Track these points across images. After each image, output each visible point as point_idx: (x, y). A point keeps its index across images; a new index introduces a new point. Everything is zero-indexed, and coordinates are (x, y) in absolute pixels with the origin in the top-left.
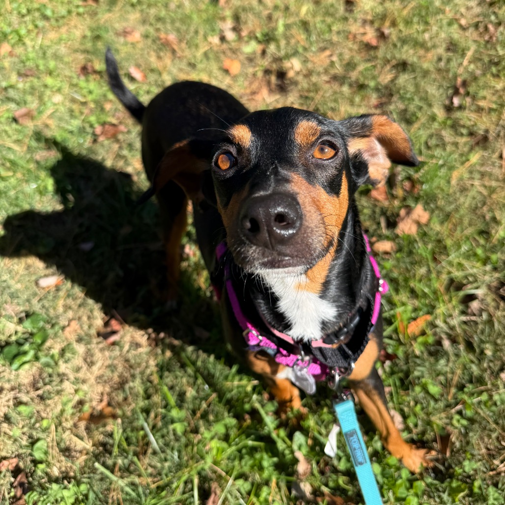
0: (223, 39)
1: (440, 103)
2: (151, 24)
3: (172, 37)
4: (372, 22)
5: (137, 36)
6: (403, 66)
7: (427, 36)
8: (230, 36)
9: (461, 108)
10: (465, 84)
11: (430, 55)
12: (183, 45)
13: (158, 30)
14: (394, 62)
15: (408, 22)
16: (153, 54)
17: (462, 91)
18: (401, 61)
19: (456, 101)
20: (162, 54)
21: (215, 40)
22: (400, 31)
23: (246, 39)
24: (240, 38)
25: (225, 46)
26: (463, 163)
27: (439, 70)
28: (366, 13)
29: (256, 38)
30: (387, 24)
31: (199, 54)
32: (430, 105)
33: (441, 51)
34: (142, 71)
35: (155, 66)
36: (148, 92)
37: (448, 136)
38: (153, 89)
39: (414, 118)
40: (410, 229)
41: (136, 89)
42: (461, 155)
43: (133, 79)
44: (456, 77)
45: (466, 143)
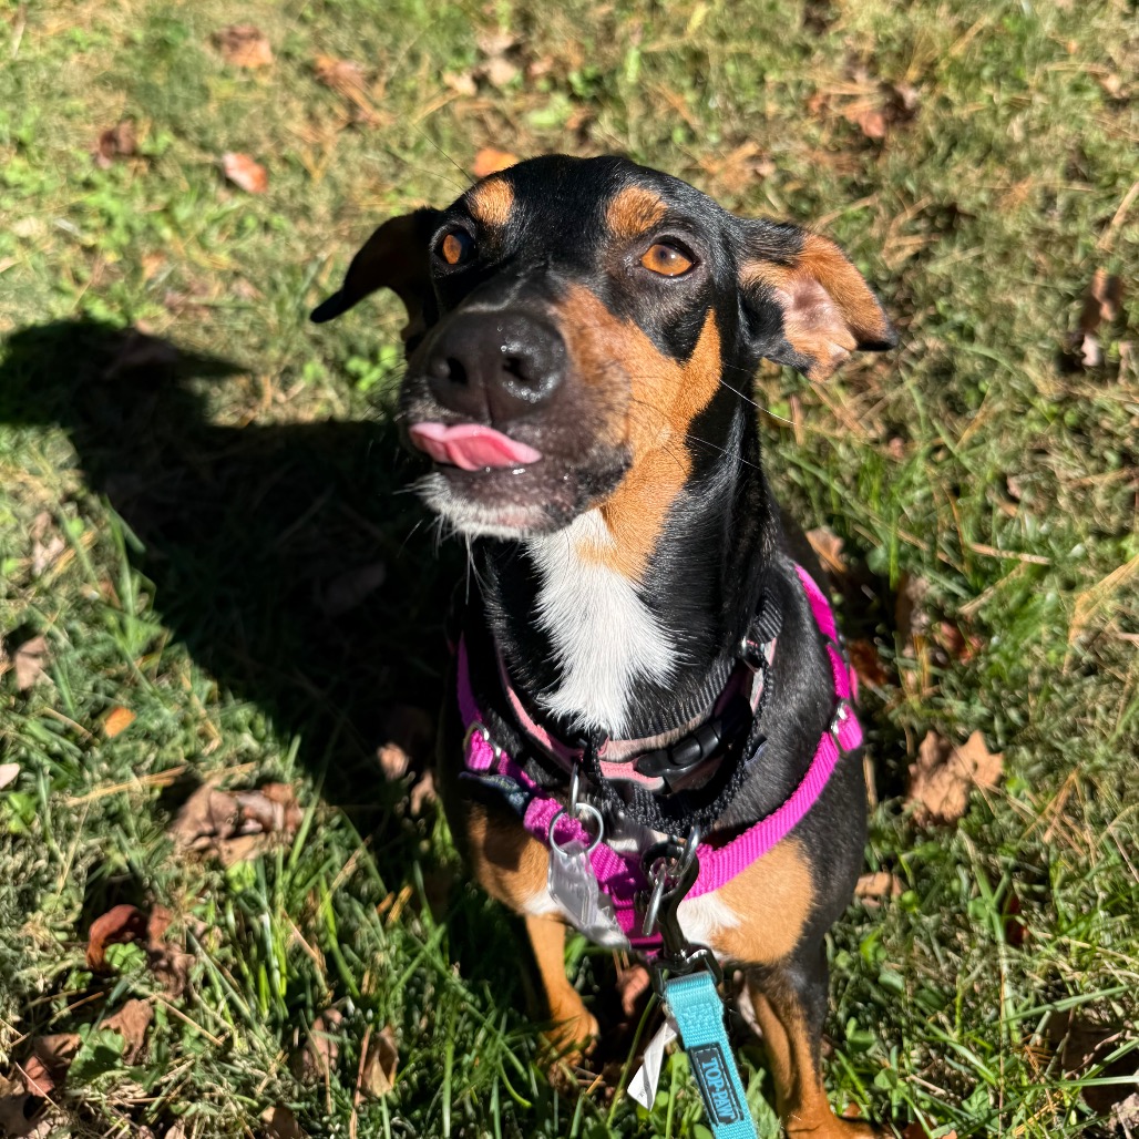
0: (481, 81)
1: (1046, 347)
2: (303, 20)
3: (351, 69)
4: (873, 63)
5: (263, 52)
6: (947, 219)
7: (1016, 130)
8: (503, 72)
9: (1107, 371)
10: (1115, 289)
11: (1021, 190)
12: (378, 91)
13: (318, 40)
14: (925, 202)
15: (967, 76)
16: (298, 107)
17: (1106, 311)
18: (945, 202)
19: (1090, 349)
20: (320, 109)
21: (465, 85)
22: (945, 103)
23: (542, 85)
24: (528, 79)
25: (486, 100)
26: (1105, 567)
27: (1045, 239)
28: (860, 37)
29: (569, 87)
30: (913, 73)
31: (416, 124)
32: (1021, 357)
33: (1052, 176)
34: (260, 161)
35: (294, 149)
36: (266, 227)
37: (1065, 465)
38: (279, 220)
39: (972, 398)
40: (947, 799)
41: (237, 211)
42: (1101, 535)
43: (230, 184)
44: (1094, 262)
45: (1113, 489)
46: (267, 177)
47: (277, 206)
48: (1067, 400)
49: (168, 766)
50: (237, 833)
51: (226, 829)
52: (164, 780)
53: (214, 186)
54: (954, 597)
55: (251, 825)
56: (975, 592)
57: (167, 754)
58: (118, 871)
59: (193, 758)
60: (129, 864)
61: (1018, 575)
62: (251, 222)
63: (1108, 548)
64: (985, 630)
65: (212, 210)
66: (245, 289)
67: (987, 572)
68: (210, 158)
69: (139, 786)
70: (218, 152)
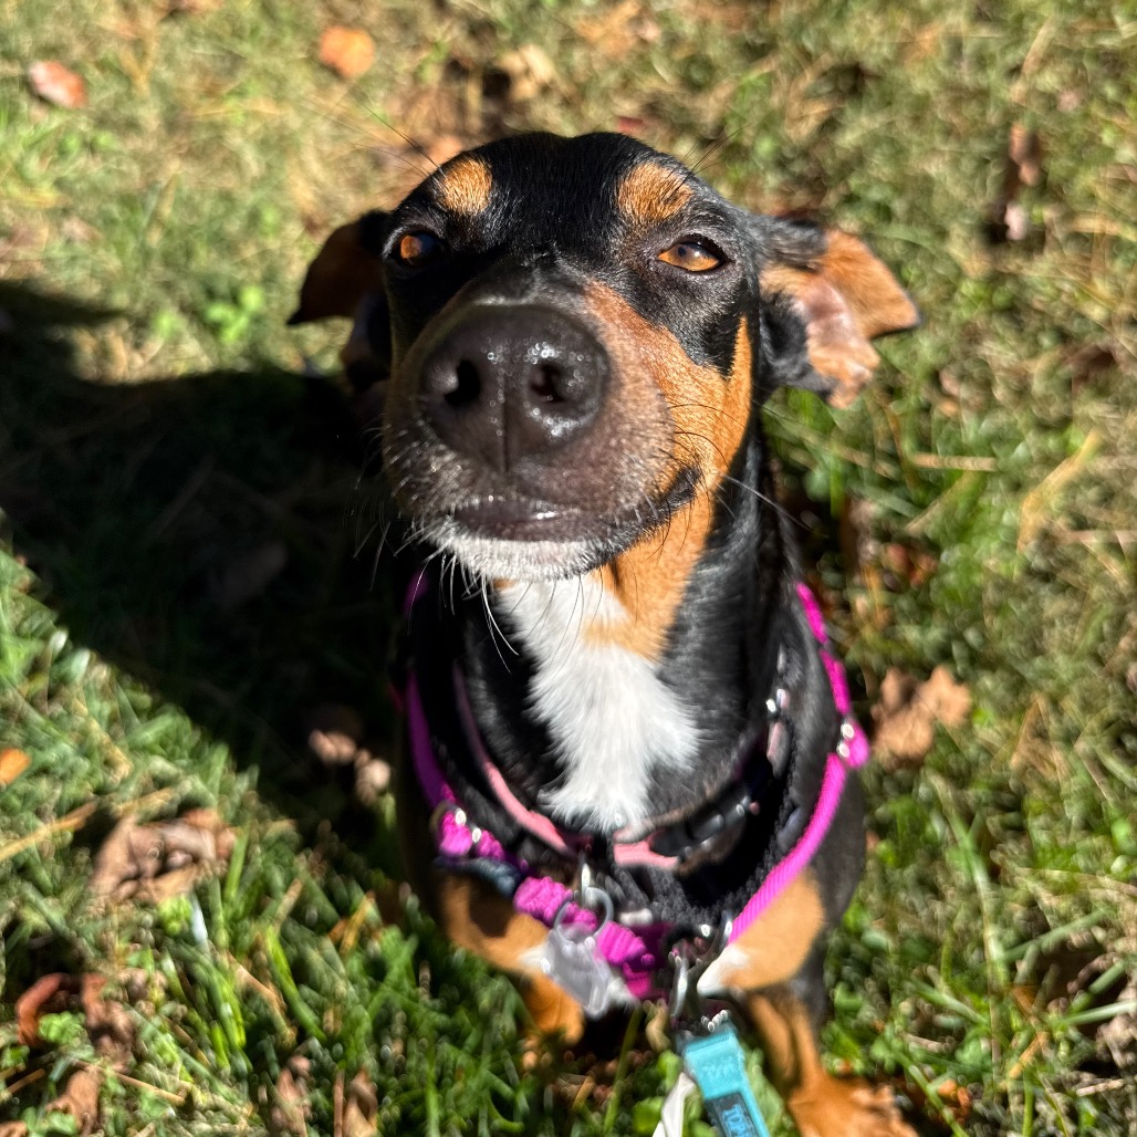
1: (967, 221)
6: (852, 80)
9: (1036, 240)
10: (1035, 149)
11: (926, 39)
14: (827, 60)
17: (1027, 174)
18: (846, 60)
19: (1016, 220)
26: (1050, 461)
27: (958, 95)
31: (246, 5)
32: (942, 234)
33: (958, 20)
34: (75, 68)
35: (109, 50)
36: (91, 147)
37: (1000, 352)
38: (105, 139)
40: (911, 736)
41: (58, 129)
42: (1043, 427)
43: (43, 100)
44: (1010, 116)
45: (1050, 373)
46: (84, 87)
47: (102, 122)
48: (995, 279)
49: (74, 806)
50: (164, 869)
51: (150, 865)
52: (72, 823)
53: (26, 105)
54: (897, 515)
55: (178, 858)
56: (921, 507)
57: (72, 790)
58: (36, 934)
59: (100, 791)
60: (48, 921)
61: (963, 486)
62: (73, 143)
63: (1052, 443)
64: (934, 547)
65: (25, 132)
66: (75, 227)
67: (933, 485)
68: (14, 70)
69: (46, 833)
70: (25, 63)
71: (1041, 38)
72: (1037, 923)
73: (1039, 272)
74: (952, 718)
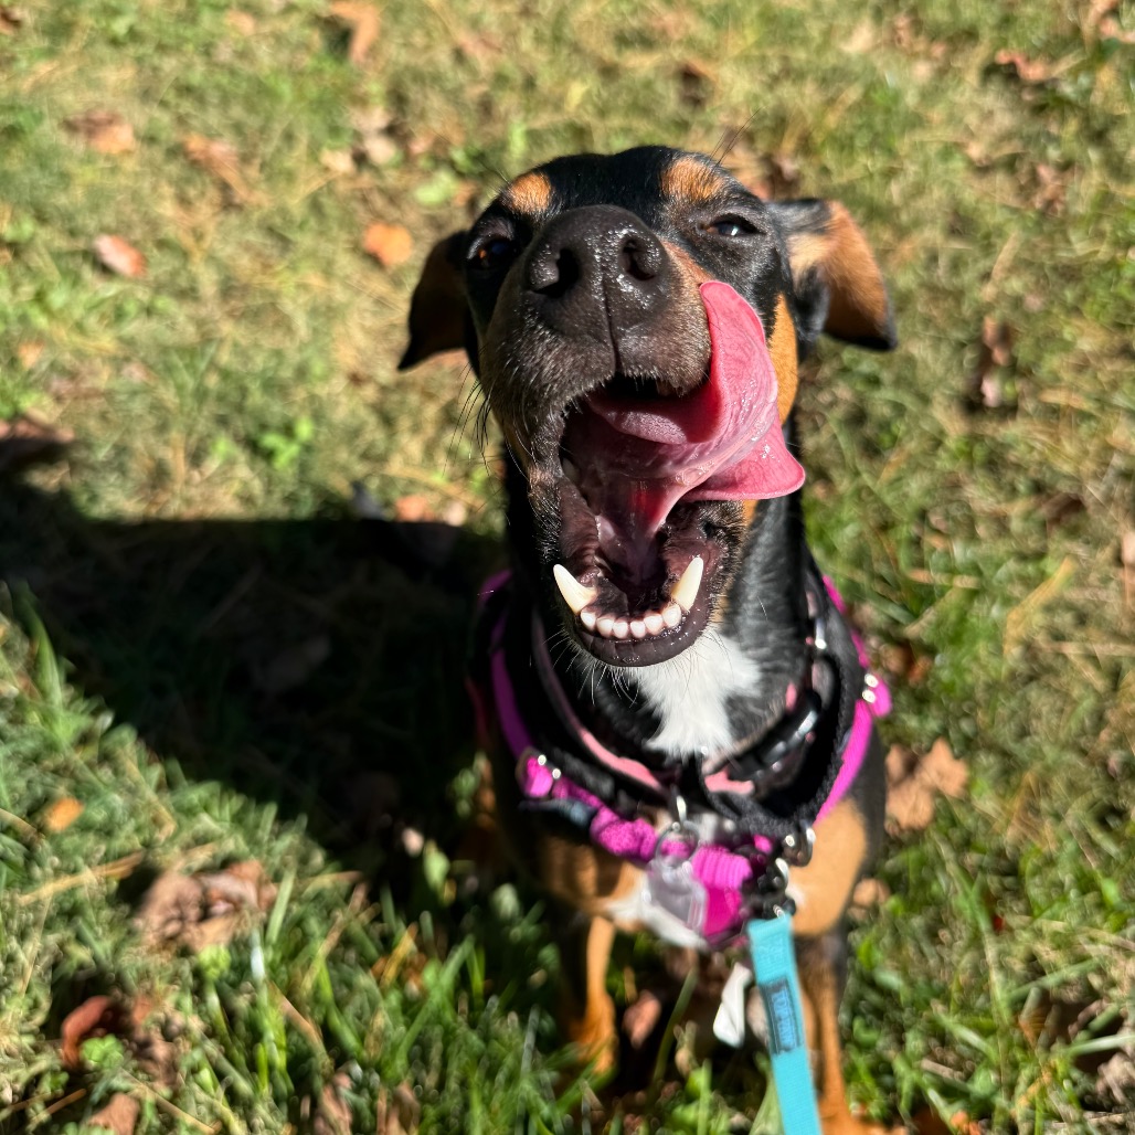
0: (361, 159)
1: (948, 392)
2: (164, 104)
3: (223, 149)
4: (750, 137)
5: (121, 138)
7: (895, 191)
8: (382, 151)
9: (1009, 410)
10: (1006, 335)
11: (906, 248)
12: (253, 172)
13: (181, 121)
15: (845, 145)
16: (167, 190)
17: (999, 356)
19: (992, 390)
20: (192, 192)
21: (341, 162)
22: (825, 171)
23: (423, 163)
24: (407, 160)
25: (366, 179)
26: (1031, 583)
27: (935, 291)
28: (735, 112)
29: (452, 165)
30: (789, 145)
31: (296, 202)
32: (925, 400)
33: (932, 235)
34: (134, 245)
35: (170, 232)
36: (149, 311)
37: (980, 495)
38: (165, 303)
39: (886, 439)
40: (915, 809)
41: (115, 297)
42: (1023, 557)
43: (106, 270)
44: (981, 312)
45: (1027, 516)
46: (143, 262)
47: (158, 288)
48: (974, 439)
49: (120, 856)
50: (206, 914)
51: (193, 913)
52: (121, 869)
53: (88, 273)
54: (896, 623)
55: (221, 907)
56: (915, 616)
57: (120, 842)
58: (81, 967)
59: (148, 845)
60: (95, 958)
61: (952, 599)
62: (131, 307)
63: (1030, 569)
64: (929, 650)
65: (85, 296)
66: (135, 374)
67: (924, 597)
68: (81, 244)
69: (91, 880)
70: (90, 237)
71: (1006, 252)
72: (1035, 968)
73: (1013, 430)
74: (952, 788)
